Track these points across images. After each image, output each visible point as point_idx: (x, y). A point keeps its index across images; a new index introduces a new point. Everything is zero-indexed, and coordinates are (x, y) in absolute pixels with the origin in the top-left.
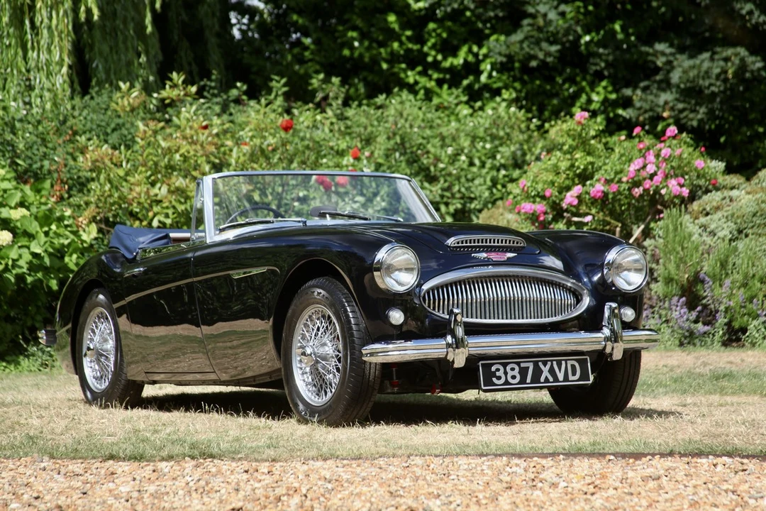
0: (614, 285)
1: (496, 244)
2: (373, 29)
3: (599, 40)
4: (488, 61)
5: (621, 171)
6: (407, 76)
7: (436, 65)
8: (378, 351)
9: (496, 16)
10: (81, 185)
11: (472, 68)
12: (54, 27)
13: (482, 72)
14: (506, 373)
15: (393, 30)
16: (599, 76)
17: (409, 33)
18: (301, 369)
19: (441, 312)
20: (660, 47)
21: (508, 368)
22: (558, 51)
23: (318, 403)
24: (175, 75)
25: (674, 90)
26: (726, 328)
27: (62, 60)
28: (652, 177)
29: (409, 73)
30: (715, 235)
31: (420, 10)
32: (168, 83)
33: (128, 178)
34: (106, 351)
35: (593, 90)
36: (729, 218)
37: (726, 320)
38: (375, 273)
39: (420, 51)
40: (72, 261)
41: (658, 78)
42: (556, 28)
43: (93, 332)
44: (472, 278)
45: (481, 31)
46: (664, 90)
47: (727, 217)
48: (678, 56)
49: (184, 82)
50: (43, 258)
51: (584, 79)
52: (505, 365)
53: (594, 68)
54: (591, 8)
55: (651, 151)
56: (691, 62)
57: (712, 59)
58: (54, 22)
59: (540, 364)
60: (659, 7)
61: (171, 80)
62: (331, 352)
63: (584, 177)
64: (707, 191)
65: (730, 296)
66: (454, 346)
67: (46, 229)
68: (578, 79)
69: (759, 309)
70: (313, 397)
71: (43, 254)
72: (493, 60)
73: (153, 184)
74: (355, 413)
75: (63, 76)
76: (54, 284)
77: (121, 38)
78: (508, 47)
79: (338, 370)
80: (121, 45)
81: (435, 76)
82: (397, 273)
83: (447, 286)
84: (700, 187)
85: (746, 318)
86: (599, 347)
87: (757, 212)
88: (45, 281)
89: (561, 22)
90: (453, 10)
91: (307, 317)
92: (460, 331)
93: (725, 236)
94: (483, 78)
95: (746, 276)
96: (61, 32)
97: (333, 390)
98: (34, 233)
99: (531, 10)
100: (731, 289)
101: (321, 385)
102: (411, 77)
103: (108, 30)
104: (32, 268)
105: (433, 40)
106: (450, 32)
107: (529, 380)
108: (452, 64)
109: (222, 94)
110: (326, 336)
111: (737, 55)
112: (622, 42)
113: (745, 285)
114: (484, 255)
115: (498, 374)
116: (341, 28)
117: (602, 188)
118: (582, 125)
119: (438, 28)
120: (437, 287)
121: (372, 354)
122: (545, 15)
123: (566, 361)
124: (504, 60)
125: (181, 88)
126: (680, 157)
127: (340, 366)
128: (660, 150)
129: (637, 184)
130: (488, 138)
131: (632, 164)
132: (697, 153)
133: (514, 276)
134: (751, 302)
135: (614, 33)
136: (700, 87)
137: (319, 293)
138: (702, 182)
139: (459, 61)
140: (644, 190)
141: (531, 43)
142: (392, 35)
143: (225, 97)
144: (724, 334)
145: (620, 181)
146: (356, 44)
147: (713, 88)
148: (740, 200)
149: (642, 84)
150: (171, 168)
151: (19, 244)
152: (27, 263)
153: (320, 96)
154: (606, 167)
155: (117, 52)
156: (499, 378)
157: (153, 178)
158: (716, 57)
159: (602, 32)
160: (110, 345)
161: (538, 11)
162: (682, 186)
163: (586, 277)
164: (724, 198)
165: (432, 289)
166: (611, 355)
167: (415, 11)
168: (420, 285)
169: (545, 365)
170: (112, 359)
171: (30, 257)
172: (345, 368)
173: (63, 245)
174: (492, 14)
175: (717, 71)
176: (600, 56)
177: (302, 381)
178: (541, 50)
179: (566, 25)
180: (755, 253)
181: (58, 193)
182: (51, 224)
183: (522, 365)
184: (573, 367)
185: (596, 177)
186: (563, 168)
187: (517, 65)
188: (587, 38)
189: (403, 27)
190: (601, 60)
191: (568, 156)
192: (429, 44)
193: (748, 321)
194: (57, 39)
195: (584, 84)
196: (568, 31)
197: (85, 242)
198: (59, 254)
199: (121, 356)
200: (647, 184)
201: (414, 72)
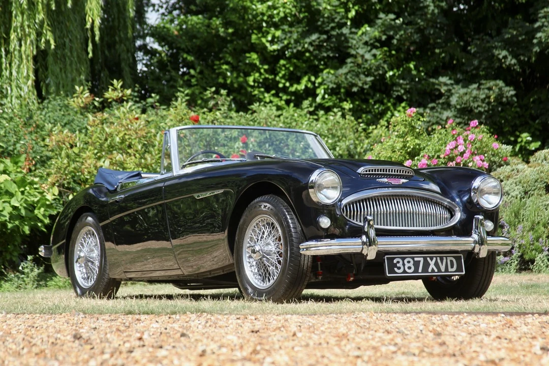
0: (478, 204)
1: (393, 173)
2: (240, 64)
3: (399, 75)
4: (322, 87)
5: (440, 150)
6: (265, 97)
7: (285, 90)
8: (311, 246)
9: (328, 56)
10: (44, 161)
11: (310, 93)
12: (23, 52)
13: (317, 95)
14: (404, 265)
15: (255, 65)
16: (400, 100)
17: (266, 67)
18: (250, 263)
19: (355, 220)
20: (443, 79)
21: (406, 261)
22: (372, 82)
23: (263, 287)
24: (115, 82)
25: (453, 109)
26: (519, 259)
27: (28, 76)
28: (462, 154)
29: (266, 95)
30: (509, 194)
31: (274, 51)
32: (111, 87)
33: (81, 154)
34: (92, 258)
35: (395, 109)
36: (518, 184)
37: (519, 254)
38: (310, 190)
39: (274, 80)
40: (40, 212)
41: (441, 101)
42: (370, 65)
43: (82, 245)
44: (377, 196)
45: (317, 66)
46: (445, 109)
47: (516, 183)
48: (455, 86)
49: (121, 87)
50: (20, 210)
51: (389, 101)
52: (403, 259)
53: (396, 94)
54: (393, 52)
55: (461, 136)
56: (465, 90)
57: (479, 88)
58: (23, 48)
59: (428, 259)
60: (440, 53)
61: (112, 85)
62: (274, 249)
63: (413, 154)
64: (500, 166)
65: (522, 237)
66: (368, 244)
67: (22, 189)
68: (385, 101)
69: (543, 246)
70: (259, 283)
71: (20, 207)
72: (326, 87)
73: (99, 158)
74: (292, 293)
75: (28, 87)
76: (27, 229)
77: (68, 62)
78: (337, 77)
79: (279, 262)
80: (68, 67)
81: (285, 97)
82: (325, 190)
83: (359, 201)
84: (495, 162)
85: (534, 252)
86: (469, 248)
87: (538, 179)
88: (21, 227)
89: (373, 61)
90: (298, 51)
91: (255, 224)
92: (372, 233)
93: (517, 195)
94: (318, 99)
95: (533, 222)
96: (28, 56)
97: (275, 278)
98: (14, 192)
99: (353, 52)
100: (523, 232)
101: (266, 273)
102: (267, 97)
103: (59, 57)
104: (12, 217)
105: (283, 72)
106: (296, 67)
107: (420, 270)
108: (296, 89)
109: (142, 101)
110: (270, 238)
111: (496, 85)
112: (415, 76)
113: (532, 229)
114: (385, 180)
115: (398, 265)
116: (217, 62)
117: (426, 162)
118: (412, 117)
119: (287, 64)
120: (352, 203)
121: (307, 249)
122: (363, 56)
123: (446, 257)
124: (335, 86)
125: (120, 91)
126: (481, 141)
127: (281, 259)
128: (467, 136)
129: (451, 159)
130: (330, 136)
131: (448, 145)
132: (493, 138)
133: (407, 196)
134: (538, 241)
135: (410, 70)
136: (471, 108)
137: (265, 206)
138: (496, 159)
139: (301, 87)
140: (457, 164)
141: (353, 75)
142: (253, 68)
143: (144, 103)
144: (518, 264)
145: (439, 157)
146: (229, 74)
147: (480, 109)
148: (525, 171)
149: (430, 105)
150: (112, 148)
151: (3, 200)
152: (9, 213)
153: (211, 103)
154: (428, 148)
155: (65, 72)
156: (399, 268)
157: (99, 154)
158: (482, 87)
159: (401, 69)
160: (96, 254)
161: (357, 53)
162: (483, 161)
163: (458, 198)
164: (513, 170)
165: (349, 204)
166: (478, 254)
167: (271, 51)
168: (340, 200)
169: (432, 260)
170: (97, 263)
171: (11, 209)
172: (285, 260)
173: (33, 201)
174: (325, 55)
175: (483, 96)
176: (400, 85)
177: (250, 272)
178: (360, 80)
179: (378, 63)
180: (539, 207)
181: (28, 167)
182: (26, 186)
183: (416, 259)
184: (451, 262)
185: (422, 154)
186: (398, 148)
187: (342, 90)
188: (391, 73)
189: (262, 63)
190: (402, 88)
191: (402, 140)
192: (280, 75)
193: (535, 254)
194: (25, 61)
195: (389, 104)
196: (378, 68)
197: (48, 200)
198: (31, 207)
199: (105, 261)
200: (459, 159)
201: (269, 95)
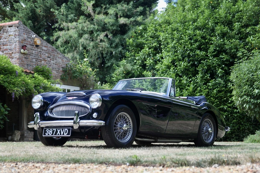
14: (49, 132)
52: (49, 129)
59: (58, 129)
156: (47, 133)
183: (53, 130)
184: (66, 131)
